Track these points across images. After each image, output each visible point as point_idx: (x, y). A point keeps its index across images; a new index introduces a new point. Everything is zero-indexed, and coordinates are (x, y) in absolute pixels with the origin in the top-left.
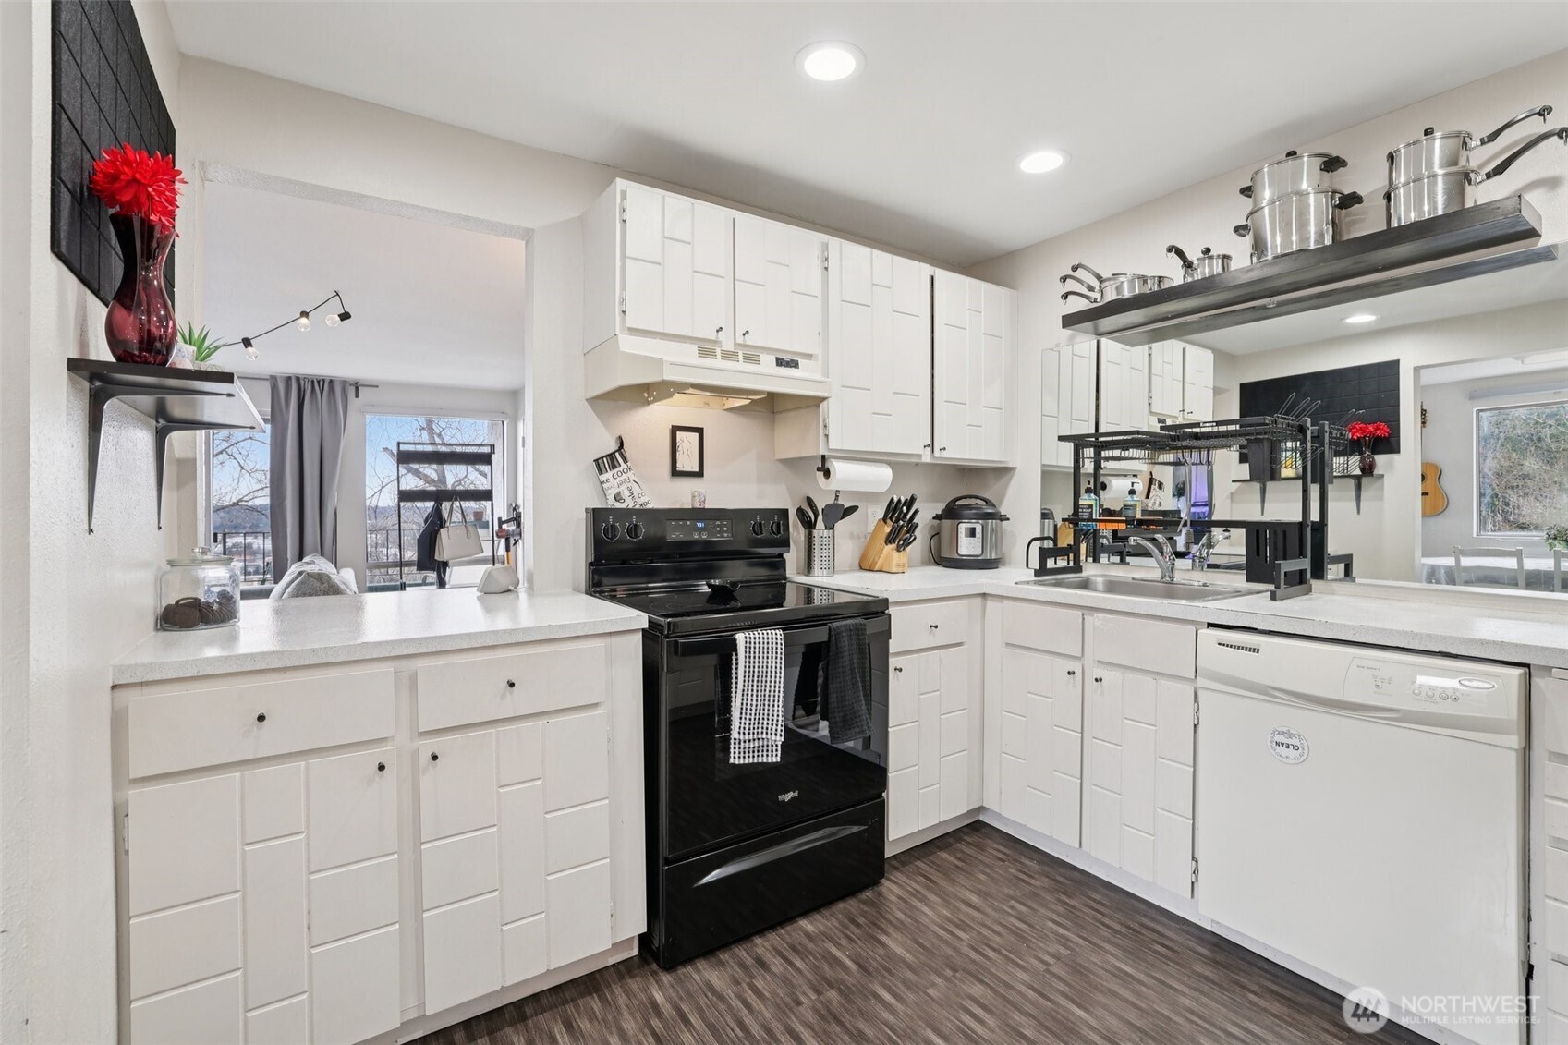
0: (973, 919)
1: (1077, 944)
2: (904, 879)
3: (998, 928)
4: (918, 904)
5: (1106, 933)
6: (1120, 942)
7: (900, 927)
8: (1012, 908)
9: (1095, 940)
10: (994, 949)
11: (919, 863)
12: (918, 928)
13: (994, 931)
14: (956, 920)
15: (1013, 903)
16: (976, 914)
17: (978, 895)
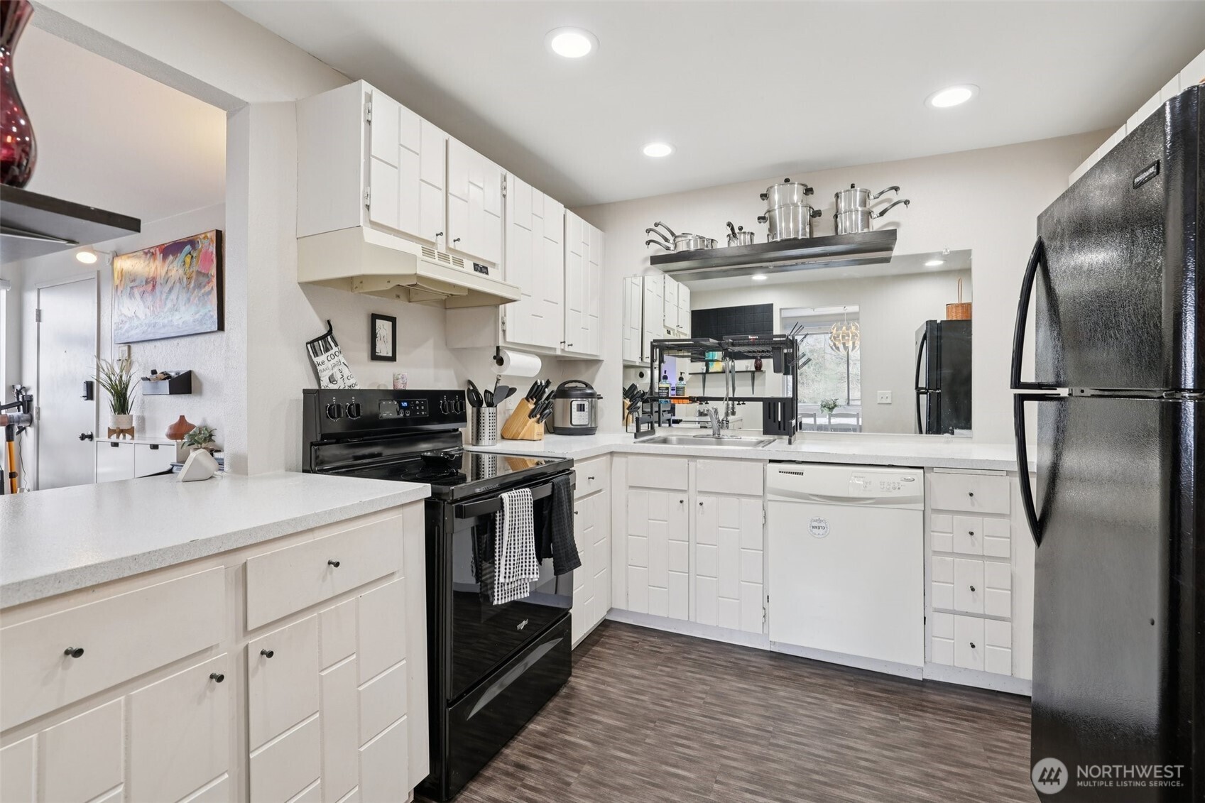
0: (643, 685)
1: (711, 681)
2: (582, 672)
3: (662, 687)
4: (603, 687)
5: (721, 669)
6: (731, 672)
7: (601, 706)
8: (661, 671)
9: (719, 675)
10: (668, 701)
11: (584, 659)
12: (613, 703)
13: (660, 689)
14: (633, 690)
15: (659, 667)
16: (642, 682)
17: (636, 669)
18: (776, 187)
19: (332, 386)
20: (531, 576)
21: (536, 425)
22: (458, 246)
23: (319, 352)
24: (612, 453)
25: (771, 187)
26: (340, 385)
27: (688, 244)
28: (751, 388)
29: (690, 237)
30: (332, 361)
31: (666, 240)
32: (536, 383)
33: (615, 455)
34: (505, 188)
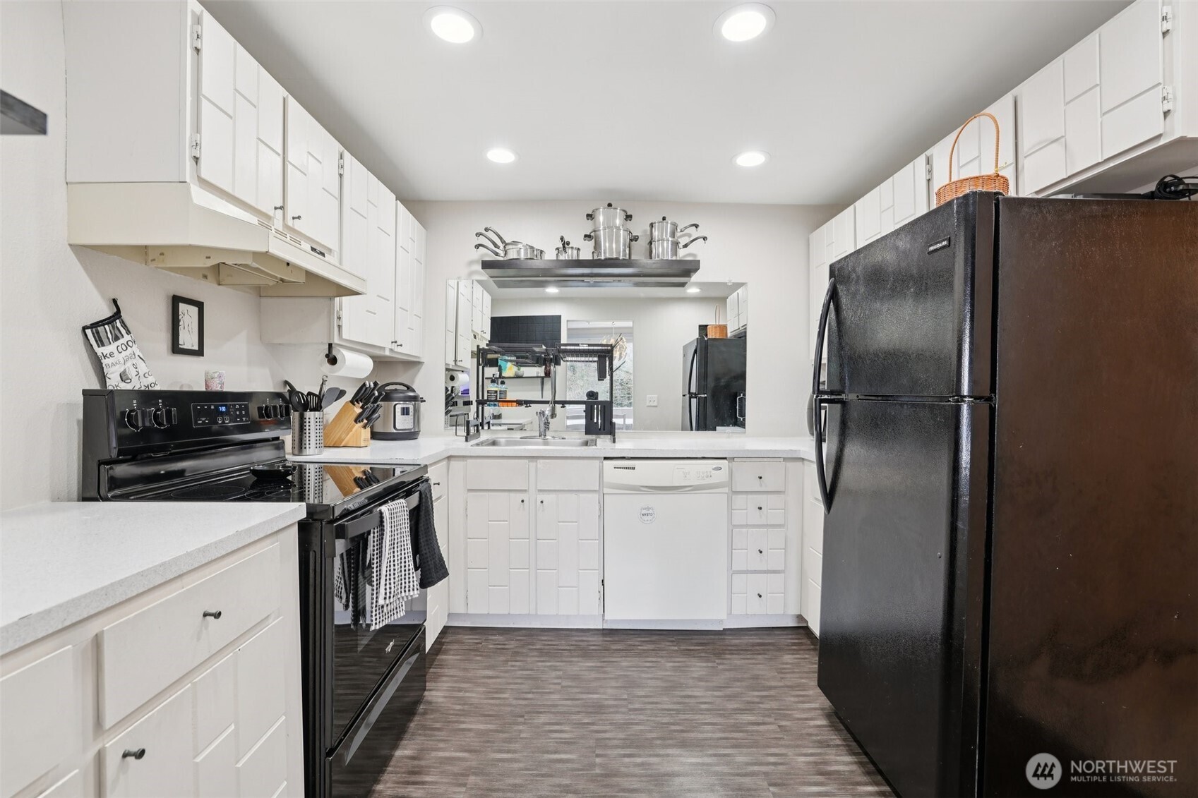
0: (500, 684)
1: (560, 666)
2: (434, 684)
3: (519, 681)
4: (461, 694)
5: (567, 653)
6: (576, 654)
7: (464, 713)
8: (513, 666)
9: (567, 659)
10: (529, 693)
11: (432, 670)
12: (477, 707)
13: (516, 684)
14: (492, 690)
15: (510, 663)
16: (498, 680)
17: (488, 669)
18: (601, 210)
19: (123, 386)
20: (412, 593)
21: (363, 430)
22: (297, 225)
23: (105, 340)
24: (449, 458)
25: (597, 209)
26: (136, 384)
27: (519, 253)
28: (540, 392)
29: (520, 246)
30: (124, 353)
31: (496, 245)
32: (364, 385)
33: (452, 459)
34: (342, 167)
